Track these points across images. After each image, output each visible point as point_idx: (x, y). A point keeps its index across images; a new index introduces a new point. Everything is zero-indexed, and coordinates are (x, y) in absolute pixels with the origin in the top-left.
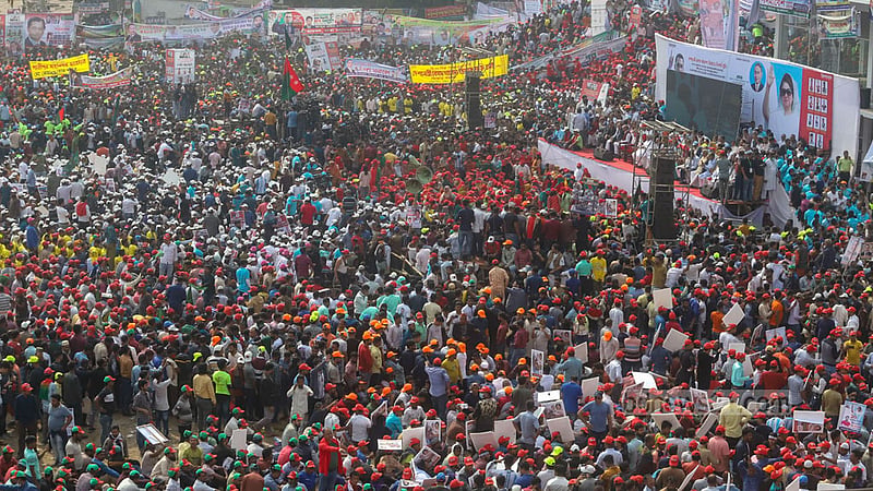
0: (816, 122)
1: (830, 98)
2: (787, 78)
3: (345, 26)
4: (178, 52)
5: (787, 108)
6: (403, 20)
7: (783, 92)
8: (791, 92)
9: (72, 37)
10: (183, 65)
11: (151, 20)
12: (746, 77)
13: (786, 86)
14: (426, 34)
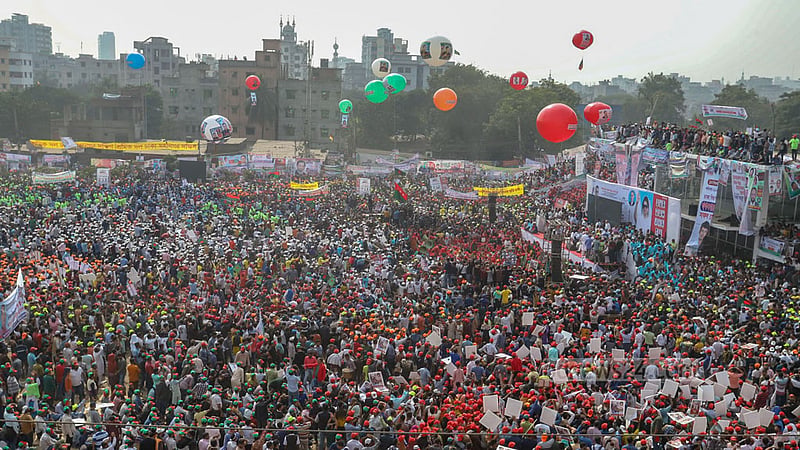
0: (659, 223)
1: (666, 210)
2: (646, 199)
3: (457, 169)
4: (362, 180)
5: (646, 215)
6: (485, 167)
7: (644, 206)
8: (647, 207)
9: (319, 170)
10: (364, 187)
11: (363, 164)
12: (627, 198)
13: (645, 203)
14: (497, 174)
